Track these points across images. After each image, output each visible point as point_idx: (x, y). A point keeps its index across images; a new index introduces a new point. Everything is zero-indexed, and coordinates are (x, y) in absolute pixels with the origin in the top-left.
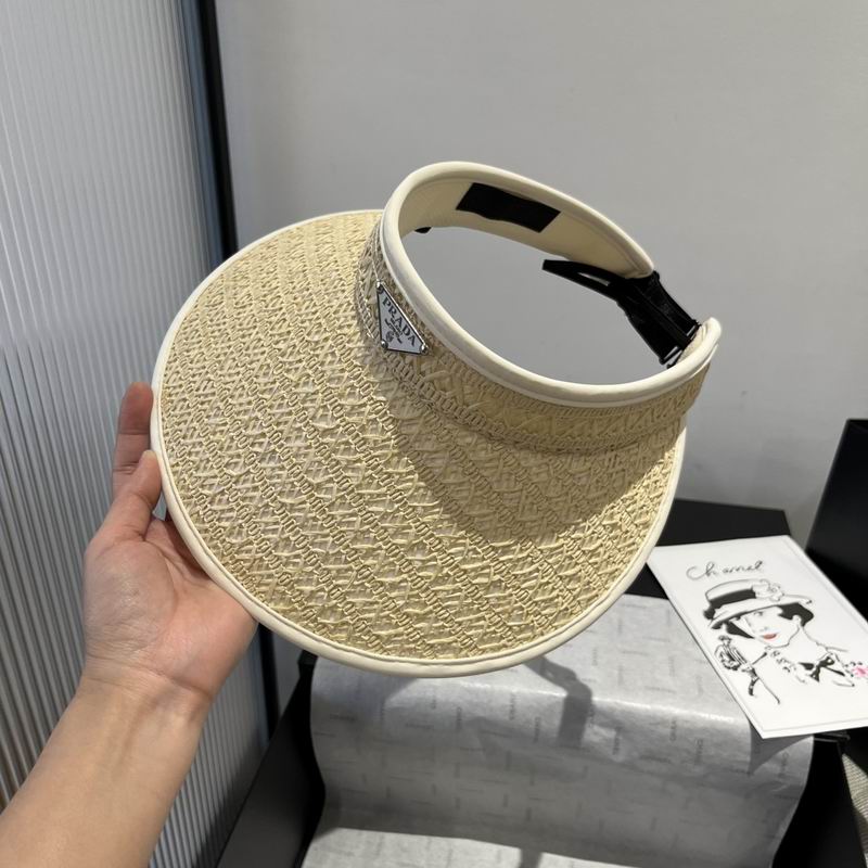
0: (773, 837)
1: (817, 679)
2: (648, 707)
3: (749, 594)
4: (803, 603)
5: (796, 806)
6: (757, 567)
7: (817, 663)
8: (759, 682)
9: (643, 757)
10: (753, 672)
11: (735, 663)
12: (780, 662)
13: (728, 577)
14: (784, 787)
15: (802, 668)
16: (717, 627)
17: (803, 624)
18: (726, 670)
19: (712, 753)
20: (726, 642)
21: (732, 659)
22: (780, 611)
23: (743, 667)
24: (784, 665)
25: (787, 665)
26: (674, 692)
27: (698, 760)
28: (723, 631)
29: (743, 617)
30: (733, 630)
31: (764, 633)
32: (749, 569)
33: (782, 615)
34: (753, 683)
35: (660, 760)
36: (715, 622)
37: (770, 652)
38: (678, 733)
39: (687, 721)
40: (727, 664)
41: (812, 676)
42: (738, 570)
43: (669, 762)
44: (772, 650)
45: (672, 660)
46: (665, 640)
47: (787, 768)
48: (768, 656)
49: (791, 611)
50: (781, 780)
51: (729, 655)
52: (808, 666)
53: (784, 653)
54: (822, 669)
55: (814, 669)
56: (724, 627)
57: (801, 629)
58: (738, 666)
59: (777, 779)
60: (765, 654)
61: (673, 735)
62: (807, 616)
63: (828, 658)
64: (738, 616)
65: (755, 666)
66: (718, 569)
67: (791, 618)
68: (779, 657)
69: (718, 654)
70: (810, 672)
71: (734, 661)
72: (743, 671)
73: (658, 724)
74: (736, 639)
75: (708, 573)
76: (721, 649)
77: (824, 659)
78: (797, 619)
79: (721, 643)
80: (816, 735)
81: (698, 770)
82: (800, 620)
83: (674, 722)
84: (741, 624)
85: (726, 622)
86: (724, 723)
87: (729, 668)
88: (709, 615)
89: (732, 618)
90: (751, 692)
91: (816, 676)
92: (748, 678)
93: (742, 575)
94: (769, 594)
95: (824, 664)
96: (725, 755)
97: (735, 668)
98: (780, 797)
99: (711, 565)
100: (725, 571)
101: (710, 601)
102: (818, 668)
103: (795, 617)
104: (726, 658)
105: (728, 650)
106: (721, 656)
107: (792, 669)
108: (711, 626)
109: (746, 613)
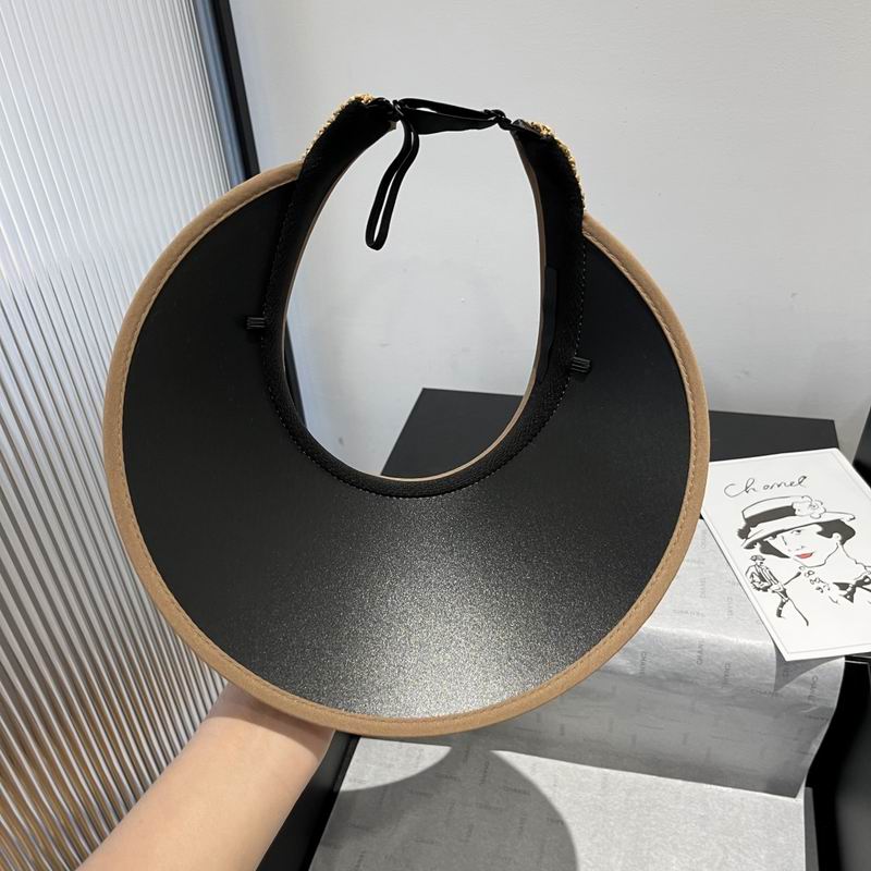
0: (805, 753)
1: (852, 600)
2: (675, 631)
3: (789, 511)
4: (845, 519)
5: (827, 726)
6: (800, 483)
7: (854, 583)
8: (788, 604)
9: (669, 680)
10: (784, 592)
11: (766, 584)
12: (813, 582)
13: (769, 494)
14: (814, 708)
15: (837, 588)
16: (751, 546)
17: (843, 542)
18: (755, 591)
19: (741, 675)
20: (758, 562)
21: (764, 579)
22: (820, 529)
23: (774, 587)
24: (817, 585)
25: (821, 585)
26: (703, 615)
27: (725, 682)
28: (757, 551)
29: (778, 536)
30: (768, 549)
31: (800, 553)
32: (792, 484)
33: (819, 533)
34: (782, 604)
35: (686, 682)
36: (749, 541)
37: (803, 572)
38: (705, 657)
39: (714, 645)
40: (758, 586)
41: (845, 596)
42: (779, 486)
43: (697, 684)
44: (807, 570)
45: (703, 582)
46: (698, 562)
47: (816, 691)
48: (802, 575)
49: (831, 528)
50: (811, 702)
51: (761, 576)
52: (843, 586)
53: (819, 573)
54: (858, 589)
55: (849, 589)
56: (758, 546)
57: (840, 546)
58: (769, 587)
59: (806, 701)
60: (799, 574)
61: (700, 658)
63: (867, 577)
64: (774, 535)
65: (786, 587)
66: (758, 485)
67: (831, 537)
68: (812, 577)
69: (749, 574)
70: (845, 593)
71: (764, 581)
72: (773, 591)
73: (684, 648)
75: (746, 490)
76: (753, 570)
77: (862, 578)
78: (837, 537)
79: (753, 563)
80: (848, 657)
81: (725, 691)
82: (840, 538)
83: (700, 646)
84: (775, 543)
85: (760, 541)
86: (752, 647)
87: (759, 589)
88: (743, 534)
89: (767, 536)
90: (779, 614)
91: (851, 596)
92: (778, 599)
93: (783, 491)
94: (810, 511)
95: (860, 584)
96: (752, 677)
97: (765, 589)
98: (810, 717)
99: (751, 481)
100: (766, 487)
101: (746, 520)
102: (854, 588)
103: (835, 535)
104: (757, 579)
105: (759, 570)
106: (752, 576)
107: (825, 589)
108: (745, 545)
109: (783, 531)
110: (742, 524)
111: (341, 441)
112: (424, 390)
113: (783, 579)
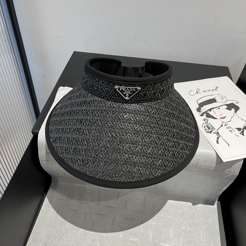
1: (243, 135)
3: (213, 101)
4: (235, 103)
5: (232, 182)
6: (216, 90)
7: (243, 128)
8: (220, 138)
10: (218, 133)
11: (210, 130)
12: (228, 128)
13: (205, 94)
14: (230, 175)
15: (237, 130)
16: (202, 115)
17: (236, 112)
19: (202, 164)
20: (206, 121)
21: (209, 128)
22: (226, 107)
23: (214, 131)
24: (229, 129)
25: (231, 129)
27: (196, 167)
28: (205, 116)
29: (212, 110)
30: (209, 116)
31: (221, 117)
32: (213, 90)
33: (226, 109)
34: (218, 138)
36: (201, 113)
37: (223, 125)
41: (241, 133)
42: (209, 91)
44: (225, 123)
48: (223, 126)
50: (229, 173)
51: (208, 127)
52: (239, 129)
53: (229, 124)
55: (242, 130)
56: (205, 115)
57: (235, 114)
58: (212, 131)
60: (222, 125)
62: (237, 108)
65: (218, 131)
66: (201, 91)
67: (231, 110)
68: (227, 126)
69: (203, 127)
70: (240, 132)
72: (214, 133)
74: (210, 120)
75: (197, 93)
76: (204, 124)
77: (245, 126)
78: (233, 110)
79: (204, 122)
80: (244, 159)
81: (196, 170)
82: (234, 110)
84: (211, 113)
85: (205, 112)
87: (208, 132)
88: (199, 110)
89: (208, 111)
90: (218, 142)
91: (242, 133)
92: (216, 136)
93: (210, 93)
95: (245, 128)
96: (207, 165)
97: (211, 132)
98: (227, 179)
99: (198, 89)
100: (204, 91)
101: (199, 104)
102: (243, 129)
103: (232, 109)
104: (206, 128)
105: (207, 124)
106: (205, 127)
107: (233, 131)
108: (200, 115)
109: (213, 108)
110: (198, 106)
111: (44, 76)
112: (74, 52)
113: (216, 128)
